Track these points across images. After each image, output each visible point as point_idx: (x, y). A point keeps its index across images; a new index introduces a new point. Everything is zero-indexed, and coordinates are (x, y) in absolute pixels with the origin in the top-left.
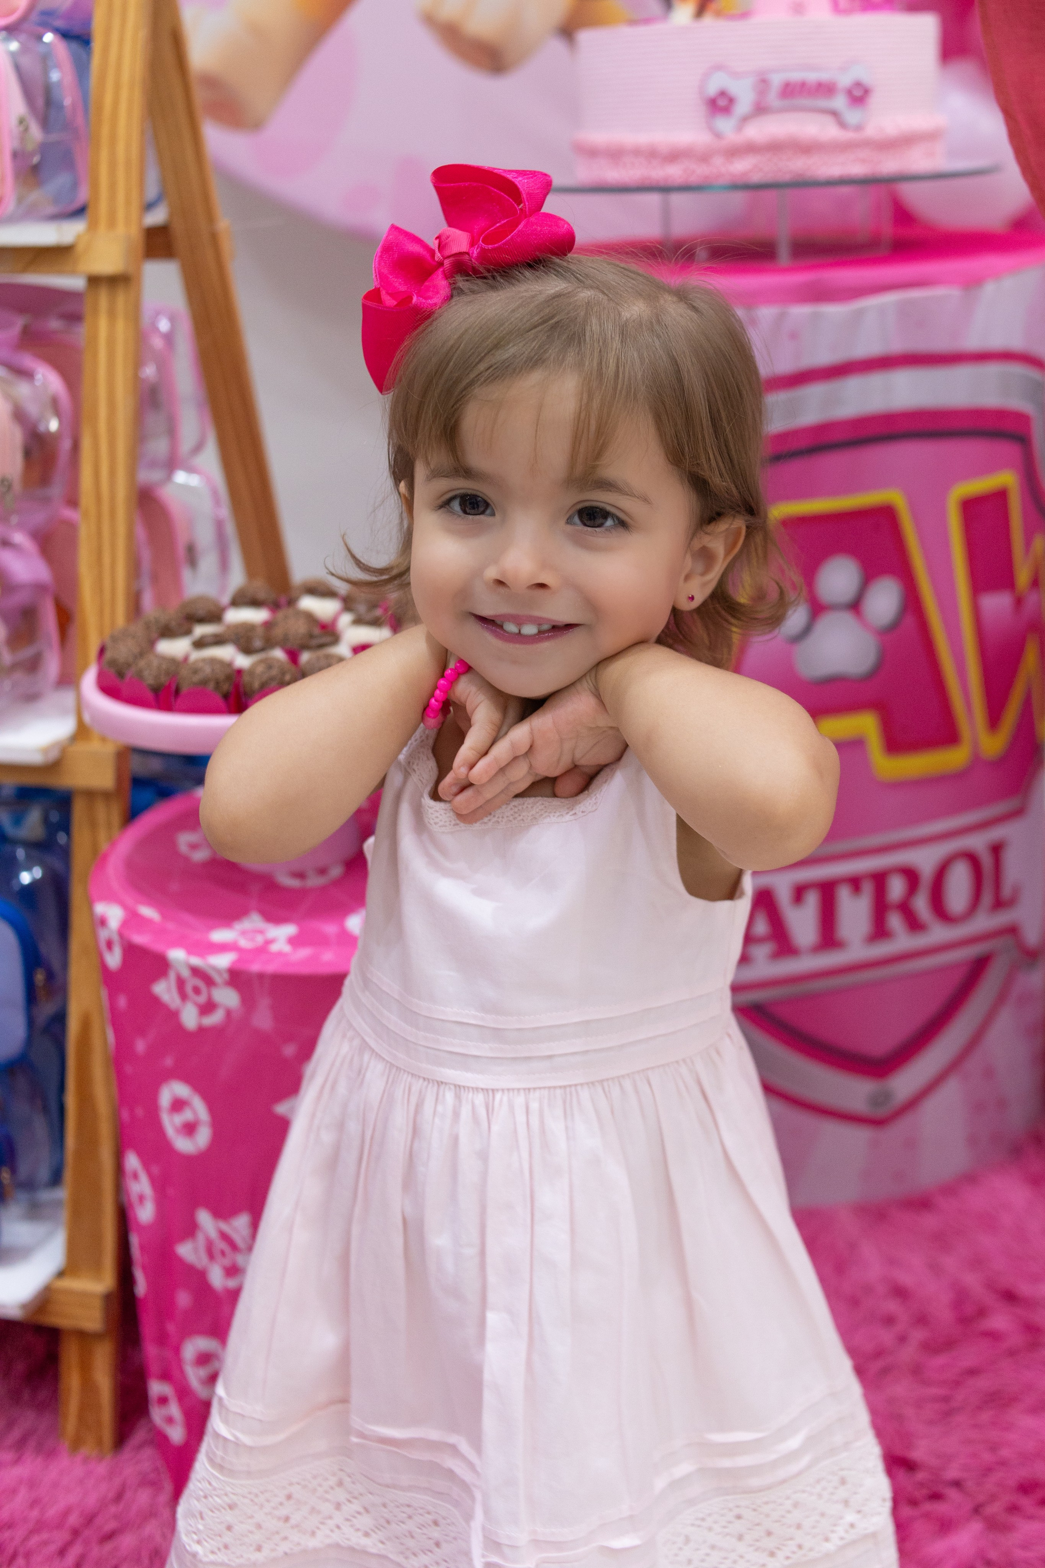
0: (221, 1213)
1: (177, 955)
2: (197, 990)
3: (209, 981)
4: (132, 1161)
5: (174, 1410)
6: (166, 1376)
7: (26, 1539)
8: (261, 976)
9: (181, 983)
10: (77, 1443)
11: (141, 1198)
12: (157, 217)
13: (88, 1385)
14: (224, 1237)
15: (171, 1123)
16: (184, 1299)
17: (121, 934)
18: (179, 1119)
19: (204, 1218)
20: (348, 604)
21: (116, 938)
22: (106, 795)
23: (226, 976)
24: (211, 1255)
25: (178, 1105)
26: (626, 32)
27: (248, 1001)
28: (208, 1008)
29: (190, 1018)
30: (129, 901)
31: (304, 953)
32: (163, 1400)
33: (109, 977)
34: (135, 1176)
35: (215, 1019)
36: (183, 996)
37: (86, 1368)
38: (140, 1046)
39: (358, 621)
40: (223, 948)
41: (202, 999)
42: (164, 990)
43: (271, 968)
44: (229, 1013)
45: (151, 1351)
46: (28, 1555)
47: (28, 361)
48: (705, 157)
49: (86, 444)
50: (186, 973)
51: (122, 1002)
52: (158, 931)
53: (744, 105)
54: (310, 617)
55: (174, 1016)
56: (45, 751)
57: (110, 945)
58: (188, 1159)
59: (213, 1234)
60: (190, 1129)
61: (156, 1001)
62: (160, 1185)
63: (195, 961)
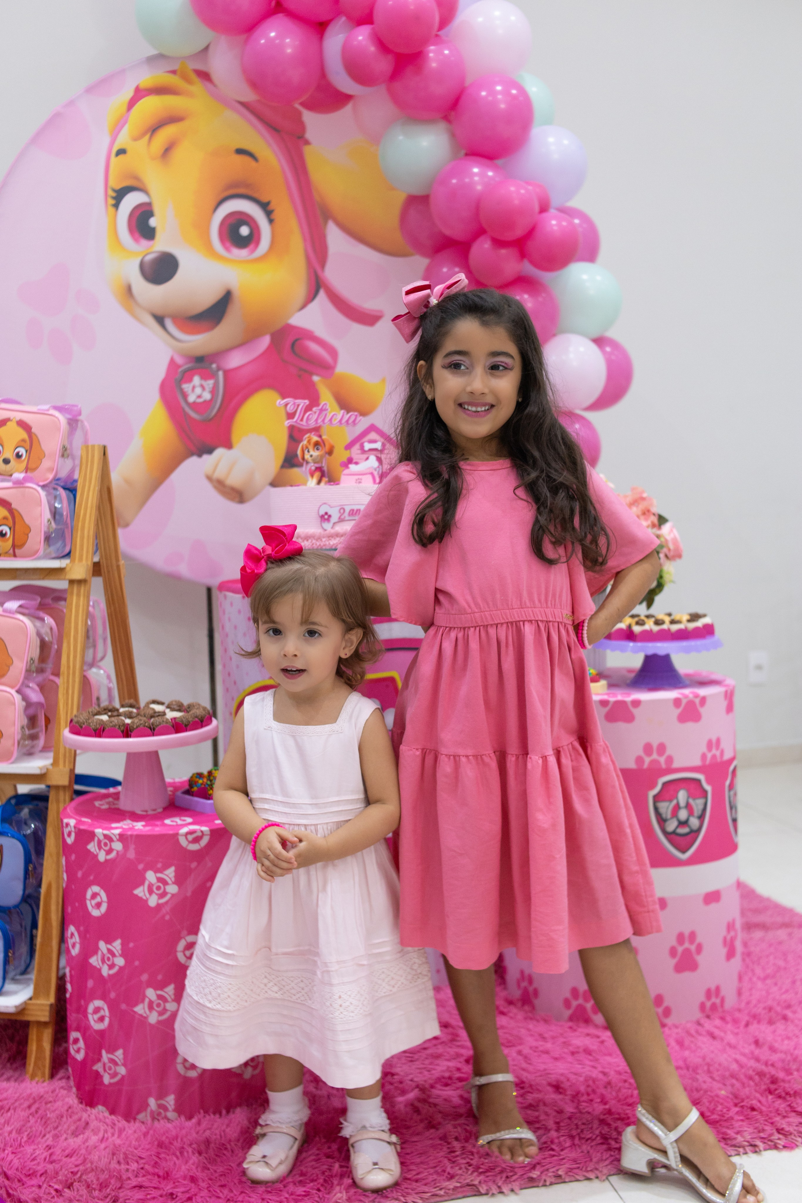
0: (108, 941)
1: (99, 831)
2: (106, 844)
3: (111, 840)
4: (72, 929)
5: (81, 1044)
6: (78, 1029)
7: (14, 1103)
8: (131, 836)
9: (99, 842)
10: (33, 1077)
11: (74, 946)
12: (96, 559)
13: (40, 1048)
14: (109, 951)
15: (90, 905)
16: (90, 983)
17: (75, 827)
18: (94, 902)
19: (102, 945)
20: (168, 707)
21: (73, 829)
22: (64, 787)
23: (118, 837)
24: (103, 961)
25: (94, 895)
26: (289, 488)
27: (126, 847)
28: (110, 851)
29: (102, 857)
30: (78, 818)
31: (148, 828)
32: (76, 1041)
33: (66, 849)
34: (72, 934)
35: (113, 855)
36: (100, 848)
37: (39, 1040)
38: (80, 874)
39: (173, 710)
40: (116, 828)
41: (107, 848)
42: (92, 847)
43: (135, 833)
44: (118, 852)
45: (72, 1018)
46: (15, 1109)
47: (41, 614)
48: (319, 538)
49: (65, 645)
50: (102, 838)
51: (73, 857)
52: (90, 825)
53: (335, 518)
54: (153, 709)
55: (96, 856)
56: (41, 769)
57: (69, 834)
58: (98, 918)
59: (105, 951)
60: (98, 905)
61: (89, 851)
62: (82, 936)
63: (106, 832)
